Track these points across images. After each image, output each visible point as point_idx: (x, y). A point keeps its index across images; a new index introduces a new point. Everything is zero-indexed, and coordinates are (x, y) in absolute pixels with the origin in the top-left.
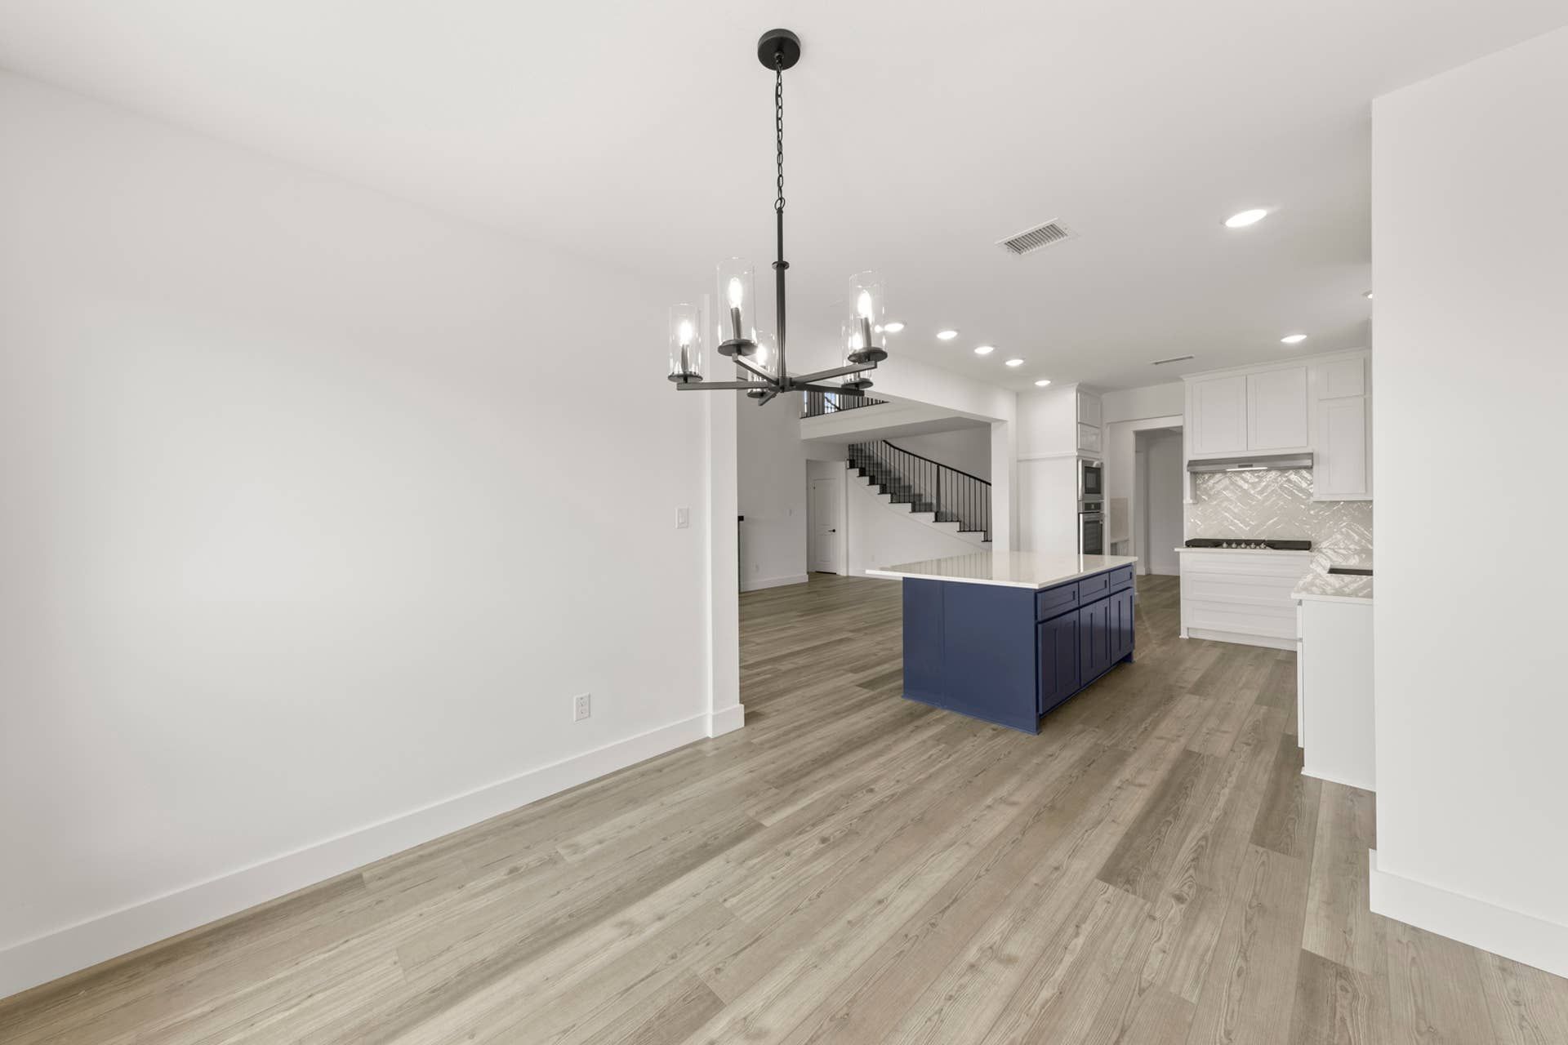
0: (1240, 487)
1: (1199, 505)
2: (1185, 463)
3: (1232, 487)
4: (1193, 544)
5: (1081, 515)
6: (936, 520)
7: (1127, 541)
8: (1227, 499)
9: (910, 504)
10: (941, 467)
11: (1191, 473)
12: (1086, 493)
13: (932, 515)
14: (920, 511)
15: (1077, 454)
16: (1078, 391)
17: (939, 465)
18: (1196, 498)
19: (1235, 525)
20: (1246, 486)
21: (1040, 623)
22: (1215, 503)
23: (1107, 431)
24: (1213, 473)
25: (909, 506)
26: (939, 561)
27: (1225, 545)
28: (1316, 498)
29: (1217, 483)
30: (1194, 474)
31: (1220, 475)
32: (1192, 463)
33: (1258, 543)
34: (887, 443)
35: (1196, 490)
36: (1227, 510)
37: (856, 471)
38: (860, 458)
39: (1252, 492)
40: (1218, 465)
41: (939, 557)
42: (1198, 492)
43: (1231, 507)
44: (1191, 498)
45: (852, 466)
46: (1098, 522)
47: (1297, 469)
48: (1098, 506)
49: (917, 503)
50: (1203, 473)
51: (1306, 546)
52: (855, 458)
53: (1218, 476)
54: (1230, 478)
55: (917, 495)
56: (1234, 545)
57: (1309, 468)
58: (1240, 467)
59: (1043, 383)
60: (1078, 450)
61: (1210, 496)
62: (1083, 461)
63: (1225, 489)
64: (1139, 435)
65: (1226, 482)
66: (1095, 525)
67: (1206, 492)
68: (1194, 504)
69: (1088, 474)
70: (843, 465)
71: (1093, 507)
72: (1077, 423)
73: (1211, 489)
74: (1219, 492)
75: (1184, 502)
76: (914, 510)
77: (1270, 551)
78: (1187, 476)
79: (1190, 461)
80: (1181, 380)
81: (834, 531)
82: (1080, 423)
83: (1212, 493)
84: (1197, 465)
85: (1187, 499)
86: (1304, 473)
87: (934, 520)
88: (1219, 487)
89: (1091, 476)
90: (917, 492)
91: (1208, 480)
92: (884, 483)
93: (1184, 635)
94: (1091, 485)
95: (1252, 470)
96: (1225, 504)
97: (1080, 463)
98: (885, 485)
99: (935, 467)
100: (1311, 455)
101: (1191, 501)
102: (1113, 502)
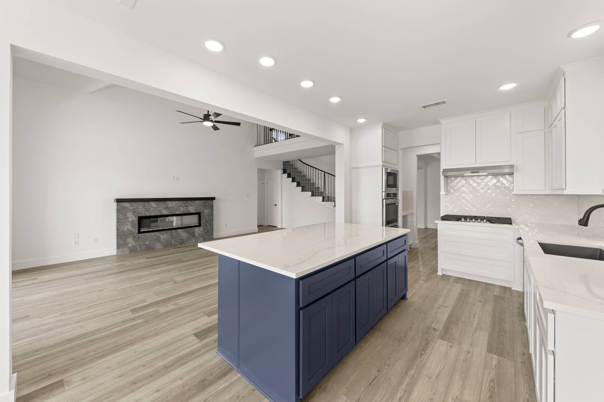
0: (471, 185)
1: (448, 195)
2: (442, 170)
3: (467, 185)
4: (446, 218)
5: (384, 200)
6: (323, 200)
7: (412, 214)
8: (464, 192)
9: (310, 192)
10: (326, 173)
11: (444, 176)
12: (387, 187)
13: (321, 198)
14: (316, 196)
15: (382, 165)
16: (383, 127)
17: (325, 172)
18: (447, 192)
19: (467, 206)
20: (475, 185)
21: (302, 309)
22: (458, 194)
23: (401, 152)
24: (456, 177)
25: (310, 193)
26: (325, 223)
27: (463, 220)
28: (515, 192)
29: (459, 183)
30: (446, 177)
31: (460, 178)
32: (445, 171)
33: (482, 219)
34: (300, 161)
35: (447, 187)
36: (464, 198)
37: (286, 175)
38: (288, 168)
39: (478, 188)
40: (459, 172)
41: (325, 222)
42: (448, 188)
43: (466, 197)
44: (444, 191)
45: (285, 172)
46: (395, 204)
47: (503, 175)
48: (395, 195)
49: (315, 191)
50: (451, 177)
51: (508, 221)
52: (286, 168)
53: (459, 179)
54: (466, 180)
55: (317, 188)
56: (468, 220)
57: (511, 174)
58: (472, 173)
59: (361, 121)
60: (383, 162)
61: (455, 190)
62: (385, 168)
63: (463, 186)
64: (420, 157)
65: (463, 182)
66: (393, 206)
67: (452, 187)
68: (446, 194)
69: (388, 176)
70: (280, 172)
71: (392, 195)
72: (382, 146)
73: (456, 186)
74: (459, 188)
75: (441, 193)
76: (313, 195)
77: (489, 224)
78: (442, 178)
79: (444, 169)
80: (438, 123)
81: (276, 205)
82: (384, 146)
83: (456, 188)
84: (447, 172)
85: (442, 192)
86: (507, 177)
87: (322, 200)
88: (460, 185)
89: (391, 178)
90: (317, 186)
91: (454, 181)
92: (299, 181)
93: (440, 273)
94: (391, 182)
95: (478, 175)
96: (463, 195)
97: (384, 169)
98: (300, 182)
99: (323, 173)
100: (512, 166)
101: (444, 193)
102: (404, 193)
